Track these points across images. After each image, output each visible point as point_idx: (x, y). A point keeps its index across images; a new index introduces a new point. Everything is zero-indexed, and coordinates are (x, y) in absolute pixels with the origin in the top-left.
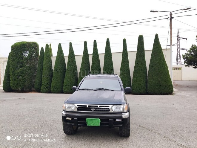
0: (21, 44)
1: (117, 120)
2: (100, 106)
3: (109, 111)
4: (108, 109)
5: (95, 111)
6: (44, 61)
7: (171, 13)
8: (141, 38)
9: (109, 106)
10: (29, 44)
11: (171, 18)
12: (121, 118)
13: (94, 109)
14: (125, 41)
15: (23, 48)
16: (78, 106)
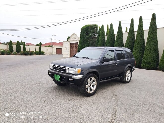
0: (86, 27)
1: (69, 79)
2: (62, 67)
3: (66, 71)
4: (66, 69)
5: (59, 70)
6: (100, 39)
9: (66, 68)
10: (91, 26)
12: (71, 77)
13: (59, 69)
15: (86, 29)
16: (53, 65)
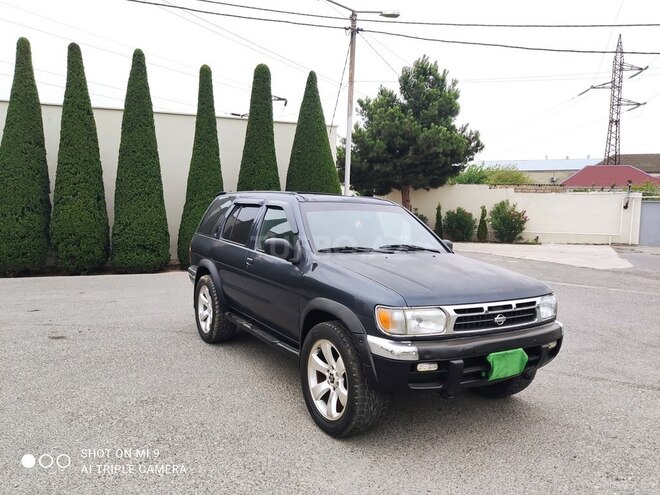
2: (517, 306)
3: (535, 317)
4: (534, 310)
7: (354, 14)
8: (262, 76)
11: (354, 31)
13: (504, 319)
14: (205, 74)
16: (457, 311)
